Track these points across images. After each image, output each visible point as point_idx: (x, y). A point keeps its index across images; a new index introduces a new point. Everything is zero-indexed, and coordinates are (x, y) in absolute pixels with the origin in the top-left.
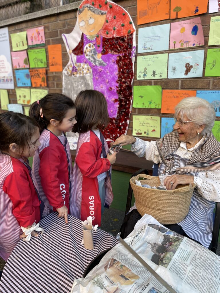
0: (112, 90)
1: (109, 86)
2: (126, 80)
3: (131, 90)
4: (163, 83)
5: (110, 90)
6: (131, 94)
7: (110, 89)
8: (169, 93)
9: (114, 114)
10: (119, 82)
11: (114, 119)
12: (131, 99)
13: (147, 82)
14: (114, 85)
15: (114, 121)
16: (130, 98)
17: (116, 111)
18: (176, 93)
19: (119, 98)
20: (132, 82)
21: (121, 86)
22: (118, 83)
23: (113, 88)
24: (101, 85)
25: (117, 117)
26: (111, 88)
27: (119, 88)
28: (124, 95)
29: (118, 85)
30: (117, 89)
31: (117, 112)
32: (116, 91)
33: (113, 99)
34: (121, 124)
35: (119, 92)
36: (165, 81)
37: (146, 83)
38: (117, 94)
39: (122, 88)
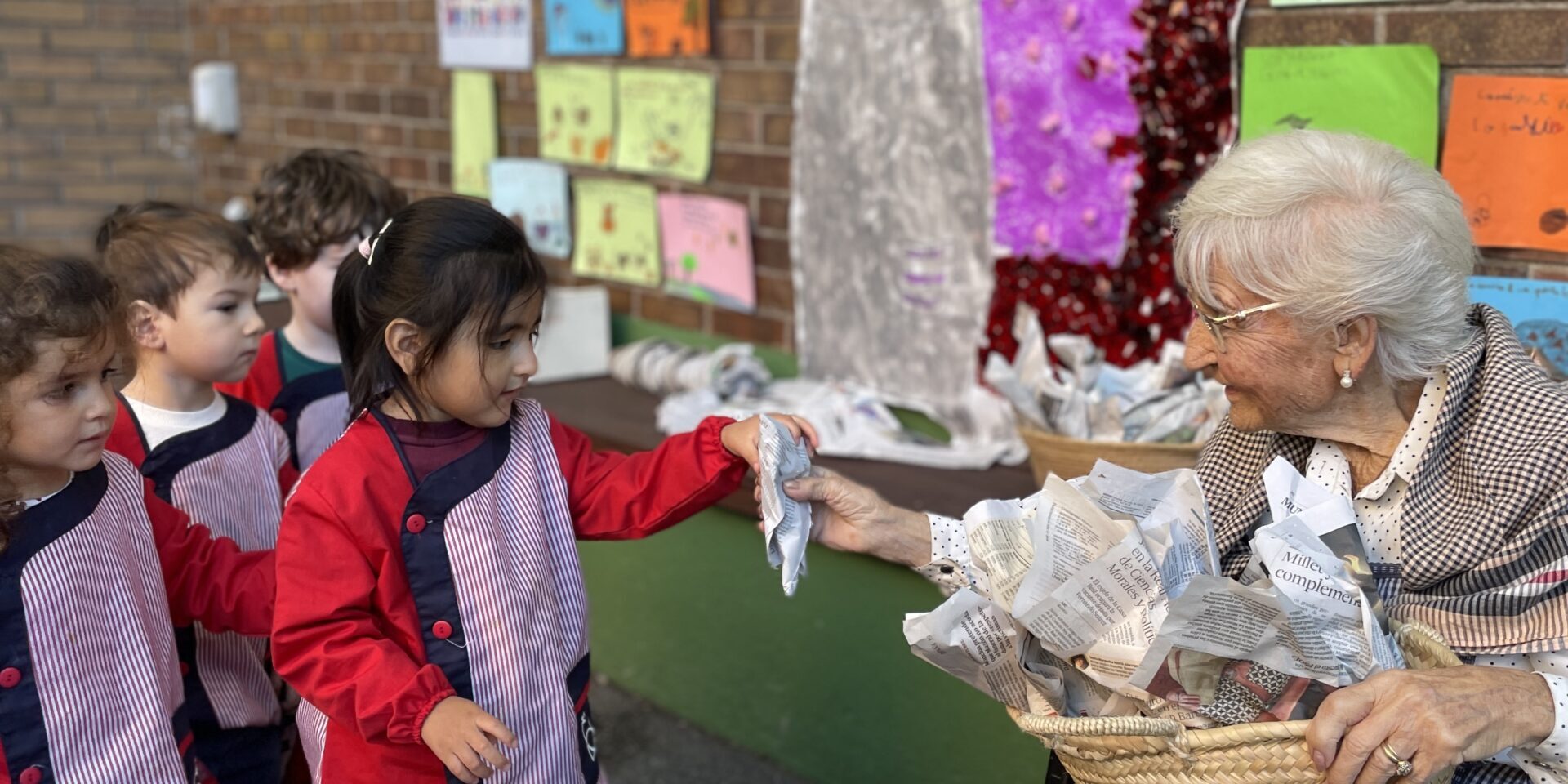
0: (1103, 75)
1: (1083, 49)
2: (1198, 9)
3: (1226, 74)
4: (1454, 29)
5: (1084, 73)
6: (1223, 105)
7: (1086, 68)
9: (1108, 239)
10: (1151, 22)
11: (1102, 268)
12: (1227, 139)
13: (1336, 19)
14: (1117, 42)
15: (1103, 286)
16: (1215, 132)
17: (1117, 215)
18: (1542, 99)
19: (1144, 128)
20: (1234, 25)
21: (1159, 48)
23: (1106, 60)
24: (1033, 44)
25: (1127, 257)
26: (1093, 64)
27: (1149, 64)
28: (1178, 104)
30: (1136, 68)
31: (1126, 222)
32: (1123, 81)
33: (1105, 138)
34: (1146, 308)
35: (1143, 88)
36: (1467, 14)
37: (1334, 28)
38: (1131, 99)
39: (1170, 65)
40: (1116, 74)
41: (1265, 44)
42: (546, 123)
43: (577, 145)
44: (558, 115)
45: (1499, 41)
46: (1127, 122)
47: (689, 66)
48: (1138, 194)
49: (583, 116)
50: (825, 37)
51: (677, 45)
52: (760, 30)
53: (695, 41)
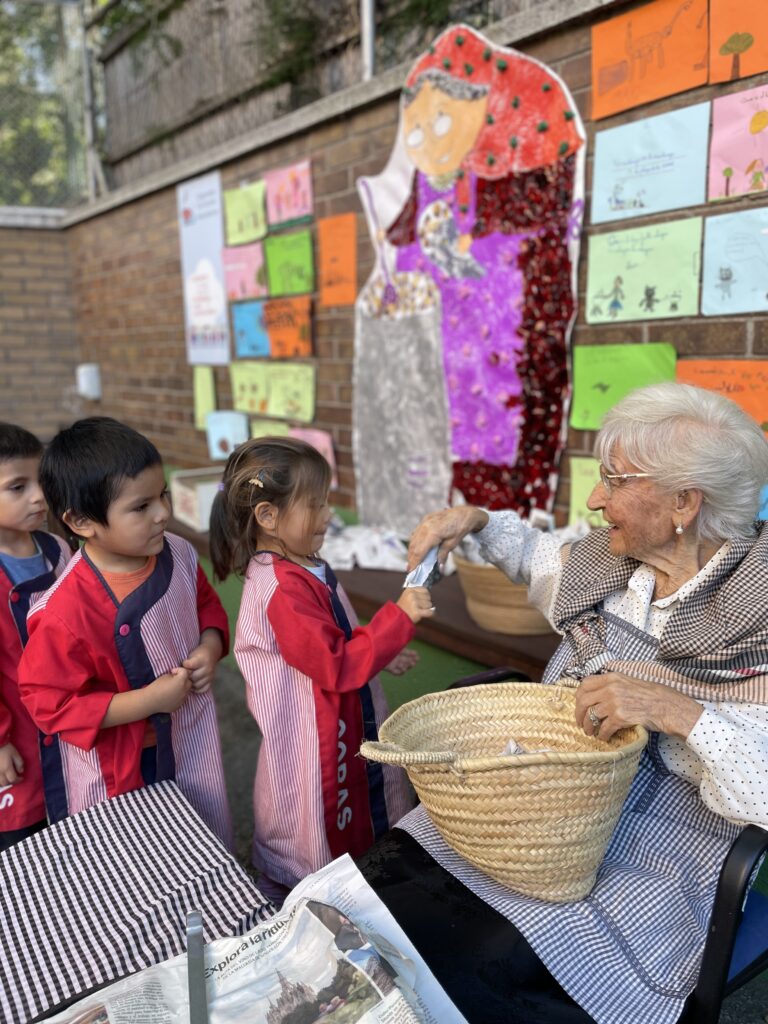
0: (502, 363)
1: (492, 349)
2: (550, 326)
3: (564, 362)
4: (684, 335)
5: (493, 362)
6: (564, 378)
7: (493, 359)
8: (702, 372)
9: (508, 452)
10: (526, 334)
11: (505, 467)
12: (566, 397)
13: (622, 330)
14: (509, 345)
15: (506, 476)
16: (560, 394)
17: (512, 438)
18: (733, 372)
19: (524, 392)
20: (568, 334)
21: (531, 347)
22: (520, 335)
23: (503, 355)
24: (467, 347)
25: (518, 462)
26: (497, 357)
27: (526, 357)
28: (541, 378)
29: (520, 343)
30: (519, 359)
31: (516, 442)
32: (512, 366)
33: (504, 397)
34: (528, 489)
35: (523, 369)
36: (691, 326)
37: (621, 335)
38: (517, 376)
39: (536, 357)
40: (508, 362)
41: (586, 344)
42: (237, 392)
43: (252, 403)
44: (242, 388)
45: (708, 341)
46: (516, 388)
47: (303, 361)
48: (523, 427)
49: (254, 388)
50: (367, 345)
51: (297, 351)
52: (336, 341)
53: (305, 348)
